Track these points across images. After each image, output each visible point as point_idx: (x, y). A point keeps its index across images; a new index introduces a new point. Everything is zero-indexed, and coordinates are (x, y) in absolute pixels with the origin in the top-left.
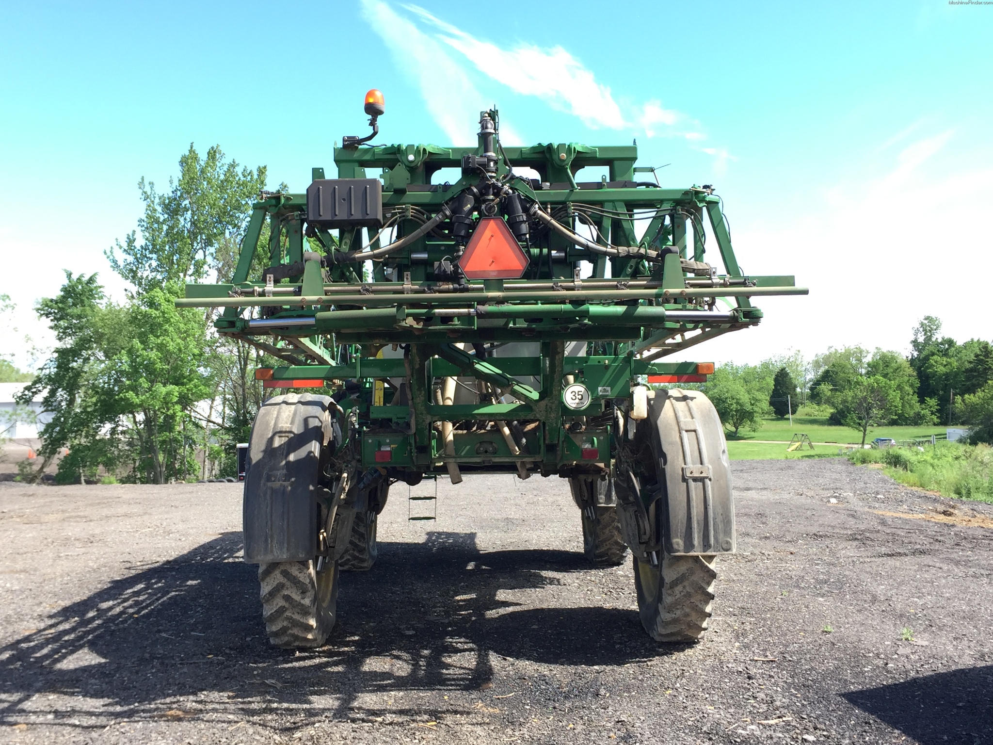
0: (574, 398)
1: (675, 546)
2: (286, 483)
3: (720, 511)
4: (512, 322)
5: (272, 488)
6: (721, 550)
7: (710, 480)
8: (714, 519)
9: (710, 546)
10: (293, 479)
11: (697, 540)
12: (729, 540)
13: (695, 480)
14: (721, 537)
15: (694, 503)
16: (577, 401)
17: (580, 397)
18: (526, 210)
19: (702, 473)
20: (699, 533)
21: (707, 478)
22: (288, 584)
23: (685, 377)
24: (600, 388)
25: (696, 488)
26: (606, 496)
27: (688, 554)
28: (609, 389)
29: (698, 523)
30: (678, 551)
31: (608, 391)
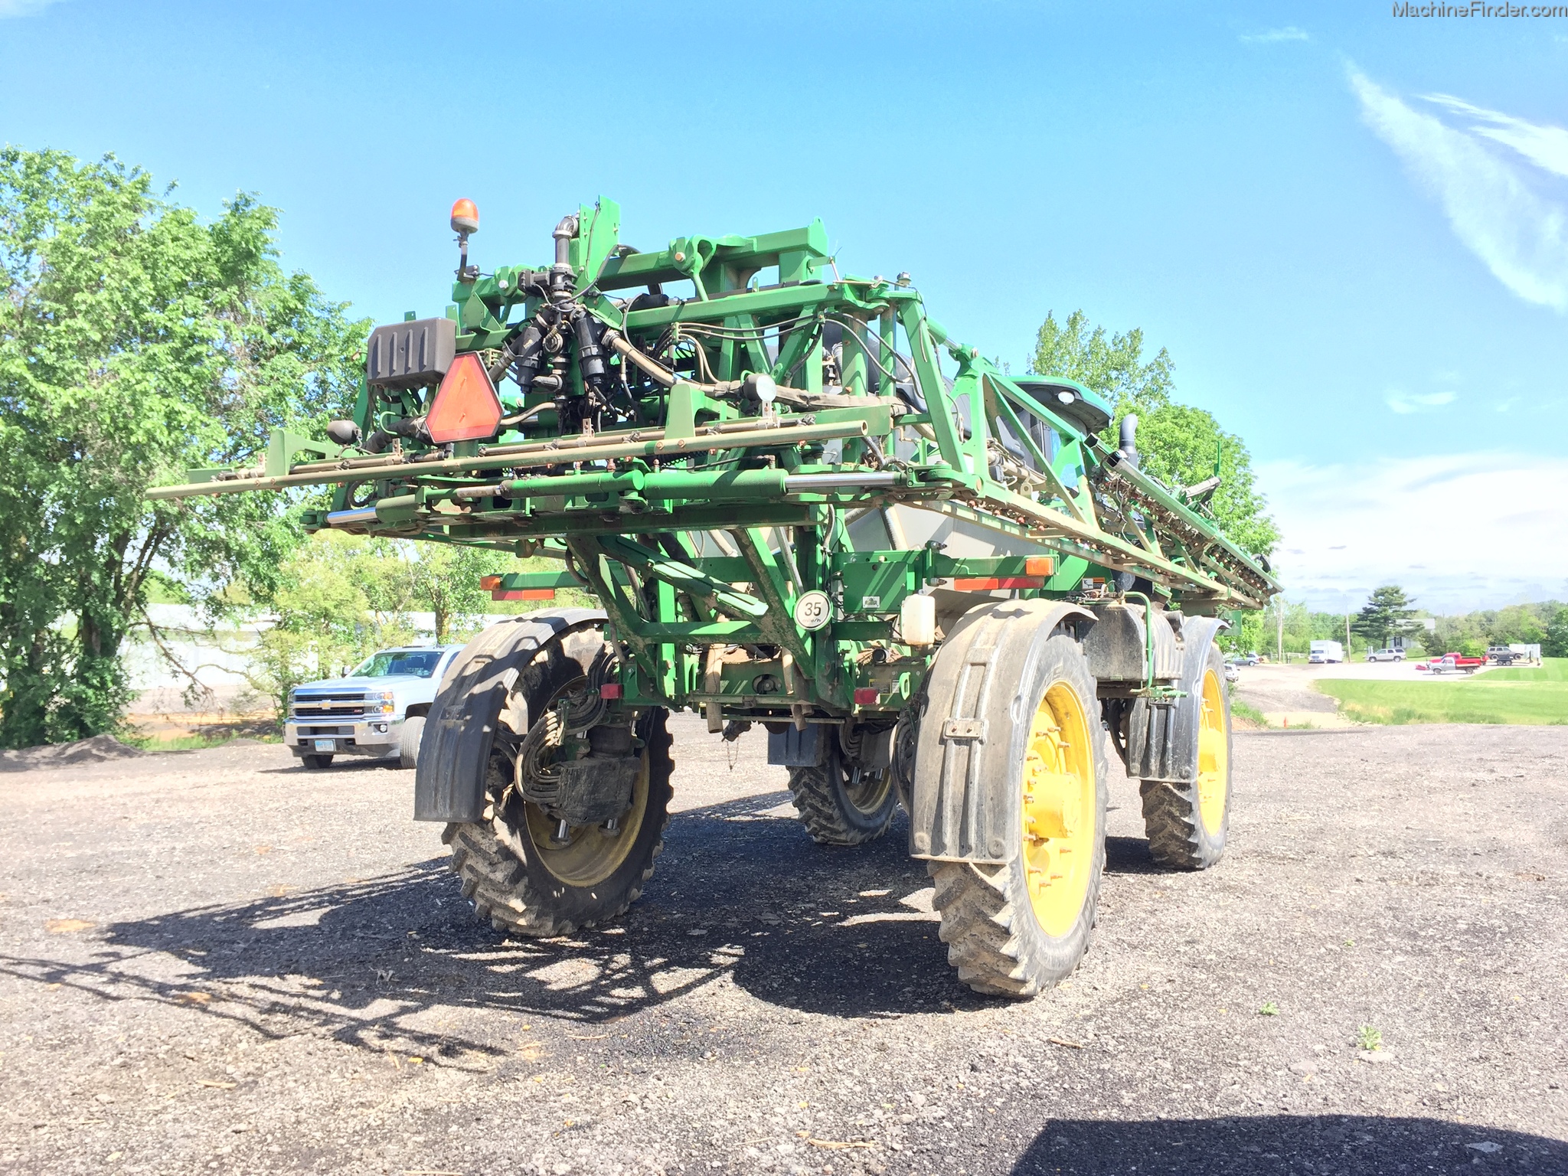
0: (808, 612)
1: (918, 844)
2: (460, 722)
3: (989, 792)
4: (570, 502)
5: (445, 727)
6: (988, 855)
7: (981, 742)
8: (980, 805)
9: (970, 849)
10: (468, 717)
11: (950, 836)
12: (1000, 840)
13: (959, 741)
14: (988, 834)
15: (950, 778)
16: (813, 617)
17: (817, 611)
18: (598, 340)
19: (969, 731)
20: (955, 824)
21: (976, 739)
22: (471, 852)
23: (1011, 580)
24: (865, 599)
25: (958, 755)
26: (1141, 764)
27: (936, 858)
28: (877, 599)
29: (954, 811)
30: (922, 851)
31: (875, 603)
